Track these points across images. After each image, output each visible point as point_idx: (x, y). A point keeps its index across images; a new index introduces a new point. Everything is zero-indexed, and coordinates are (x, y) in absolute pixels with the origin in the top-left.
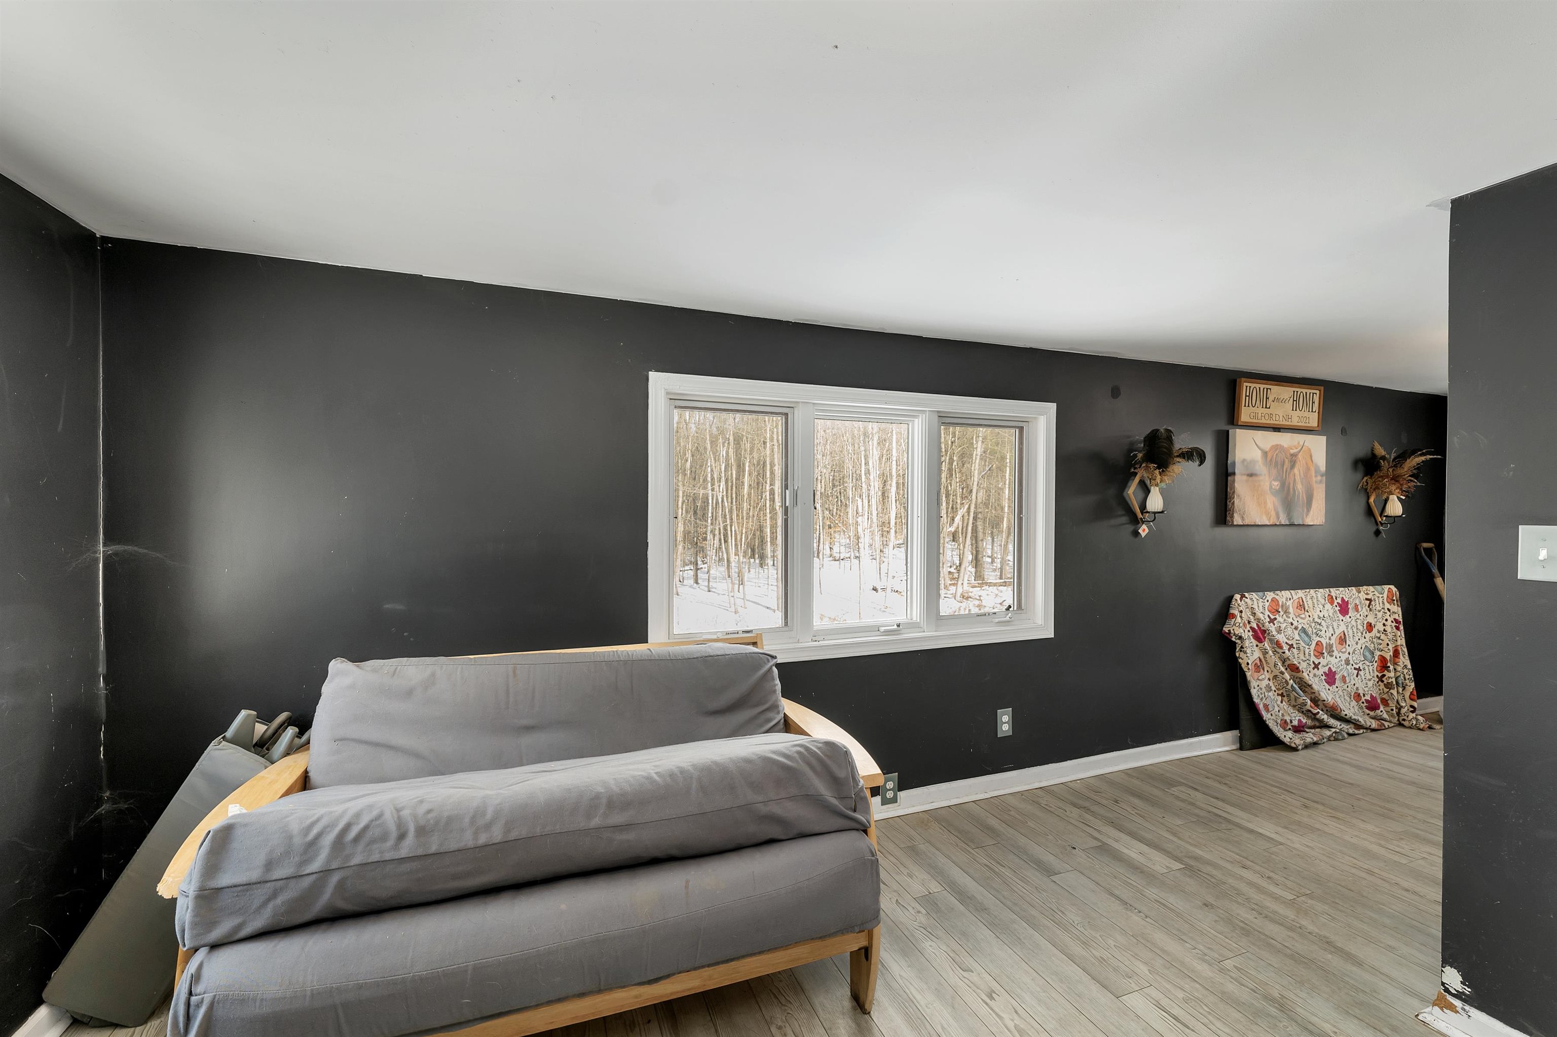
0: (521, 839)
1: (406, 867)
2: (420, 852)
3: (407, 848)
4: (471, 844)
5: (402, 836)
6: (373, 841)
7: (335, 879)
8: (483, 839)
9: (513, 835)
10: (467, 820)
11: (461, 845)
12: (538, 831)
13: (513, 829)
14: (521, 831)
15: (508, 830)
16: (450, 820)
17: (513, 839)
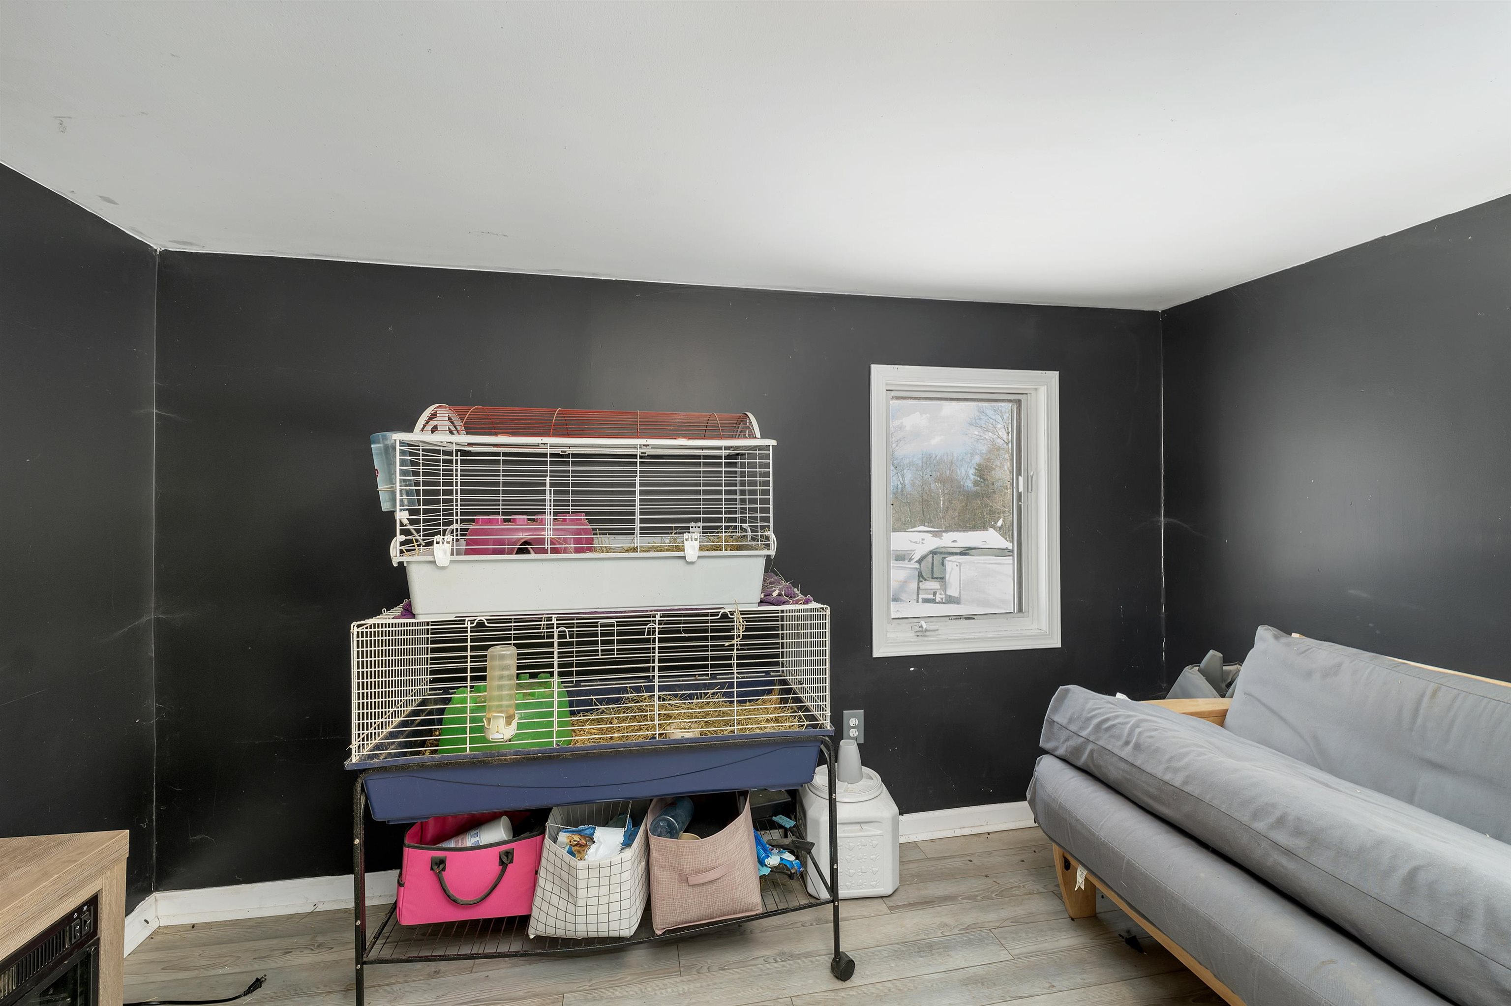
0: (1193, 796)
1: (1123, 765)
2: (1130, 760)
3: (1126, 753)
4: (1159, 775)
5: (1127, 743)
6: (1112, 736)
7: (1090, 747)
8: (1167, 777)
9: (1188, 789)
10: (1167, 757)
11: (1153, 771)
12: (1207, 798)
13: (1191, 784)
14: (1195, 789)
15: (1185, 783)
16: (1157, 750)
17: (1186, 791)
